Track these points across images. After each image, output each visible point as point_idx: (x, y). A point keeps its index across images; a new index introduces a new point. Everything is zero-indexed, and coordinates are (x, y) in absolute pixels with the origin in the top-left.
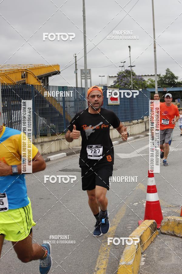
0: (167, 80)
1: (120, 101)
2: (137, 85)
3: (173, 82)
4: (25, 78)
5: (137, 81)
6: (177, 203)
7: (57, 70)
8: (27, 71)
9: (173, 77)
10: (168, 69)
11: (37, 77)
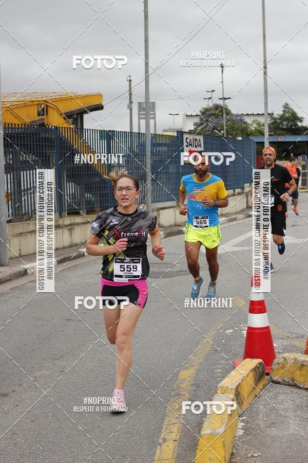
0: (285, 123)
2: (233, 131)
3: (295, 127)
4: (43, 115)
5: (234, 124)
6: (299, 330)
7: (98, 103)
8: (48, 104)
9: (294, 118)
10: (287, 104)
11: (65, 113)
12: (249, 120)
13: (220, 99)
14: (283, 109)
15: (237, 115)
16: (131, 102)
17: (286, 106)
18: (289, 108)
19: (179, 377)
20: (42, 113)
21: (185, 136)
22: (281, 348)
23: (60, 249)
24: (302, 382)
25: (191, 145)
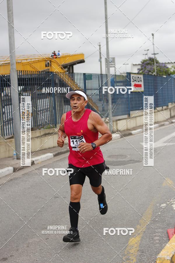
1: (145, 88)
2: (160, 72)
5: (161, 68)
7: (82, 59)
8: (51, 60)
11: (62, 65)
12: (169, 66)
13: (152, 54)
15: (162, 64)
16: (101, 58)
20: (48, 65)
21: (132, 75)
25: (136, 81)
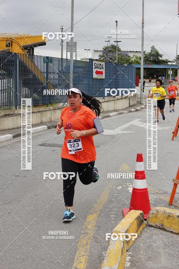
0: (152, 57)
1: (106, 76)
2: (122, 61)
3: (158, 60)
4: (9, 46)
5: (122, 57)
6: (164, 188)
8: (12, 40)
9: (157, 55)
10: (153, 46)
11: (23, 46)
12: (131, 55)
13: (114, 42)
14: (151, 49)
15: (124, 52)
16: (62, 42)
17: (153, 47)
18: (154, 49)
19: (87, 220)
20: (9, 45)
21: (94, 62)
22: (153, 201)
23: (15, 128)
24: (168, 227)
25: (97, 67)
